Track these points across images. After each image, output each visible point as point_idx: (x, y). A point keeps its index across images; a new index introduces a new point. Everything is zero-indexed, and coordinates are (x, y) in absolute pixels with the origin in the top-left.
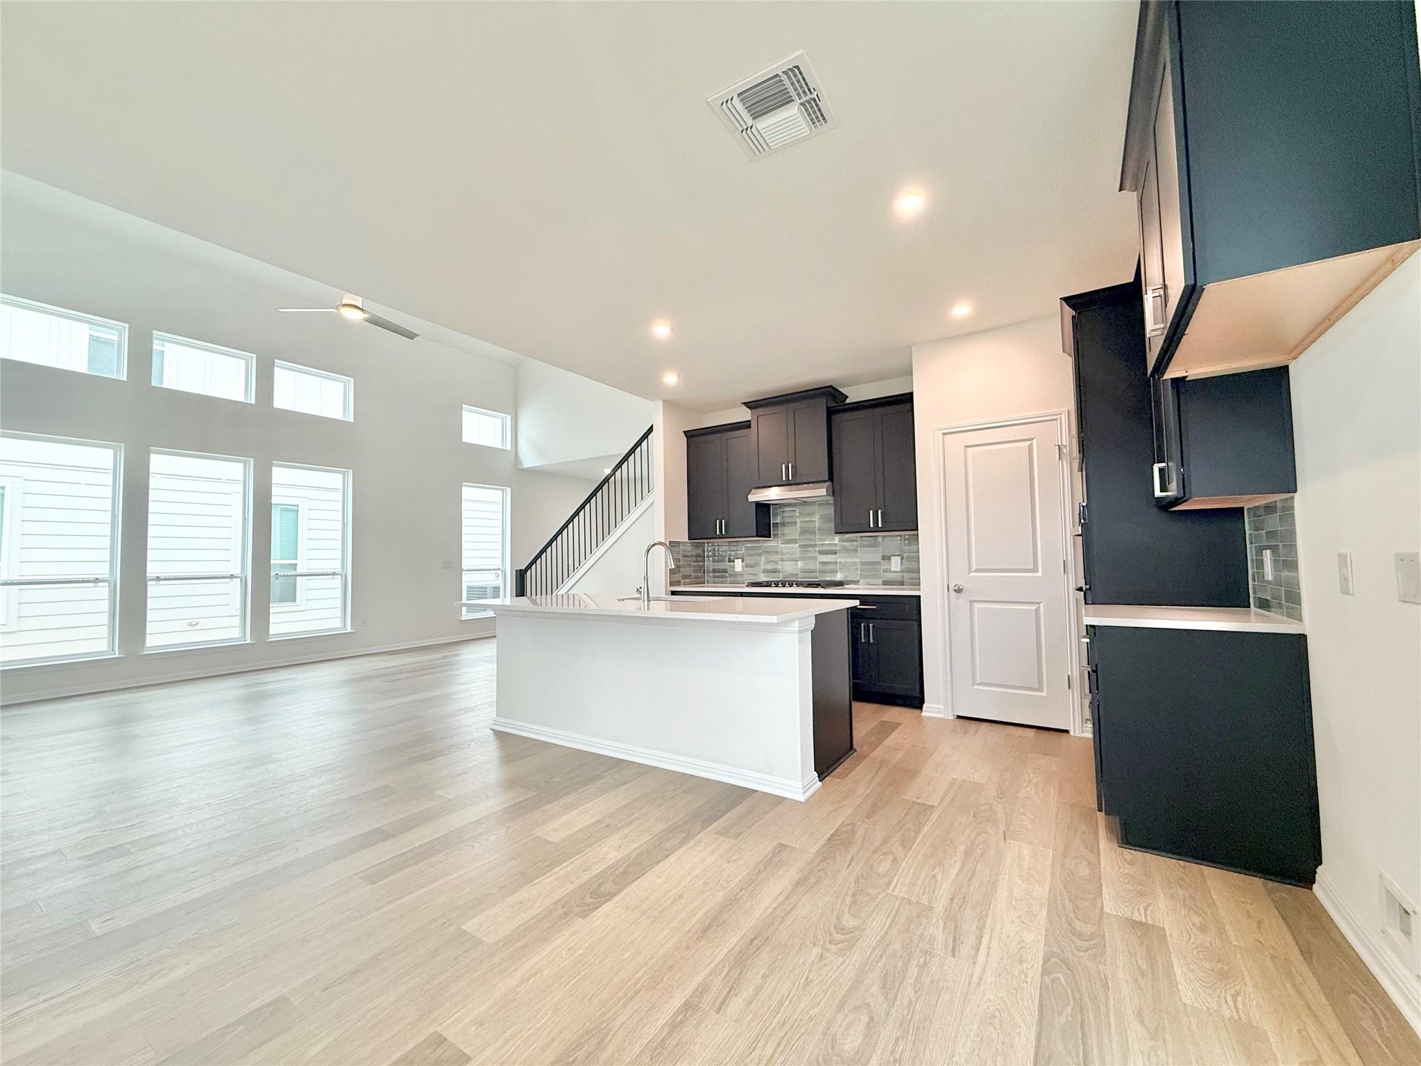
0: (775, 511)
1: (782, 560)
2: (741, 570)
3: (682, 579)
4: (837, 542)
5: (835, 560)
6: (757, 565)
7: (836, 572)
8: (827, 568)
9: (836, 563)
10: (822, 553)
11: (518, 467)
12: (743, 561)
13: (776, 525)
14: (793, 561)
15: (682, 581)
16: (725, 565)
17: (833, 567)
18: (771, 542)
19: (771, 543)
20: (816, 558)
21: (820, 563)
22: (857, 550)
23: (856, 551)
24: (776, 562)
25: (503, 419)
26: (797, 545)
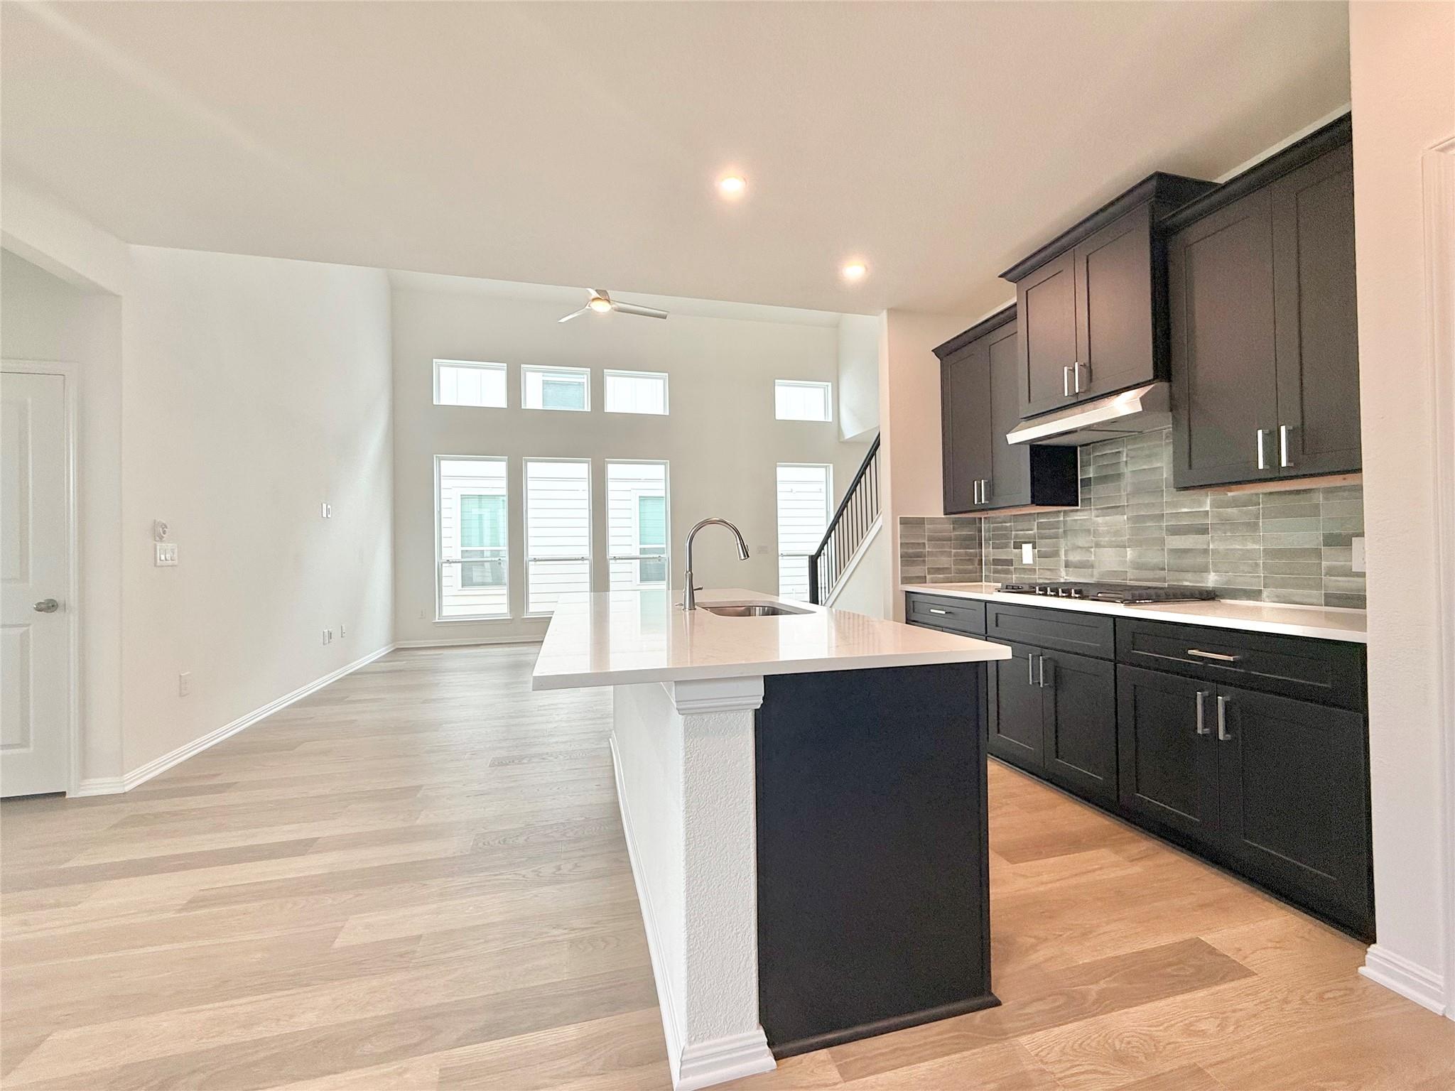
0: (1085, 458)
1: (1098, 545)
2: (1031, 562)
3: (929, 573)
4: (1208, 508)
5: (1205, 547)
6: (1055, 554)
7: (1205, 570)
8: (1188, 561)
9: (1206, 551)
10: (1176, 531)
11: (841, 440)
12: (1034, 548)
13: (1087, 482)
14: (1117, 546)
15: (928, 577)
16: (1010, 553)
17: (1200, 560)
18: (1079, 513)
19: (1079, 516)
20: (1163, 541)
21: (1172, 550)
22: (1256, 524)
23: (1253, 526)
24: (1087, 549)
25: (825, 388)
26: (1125, 517)
